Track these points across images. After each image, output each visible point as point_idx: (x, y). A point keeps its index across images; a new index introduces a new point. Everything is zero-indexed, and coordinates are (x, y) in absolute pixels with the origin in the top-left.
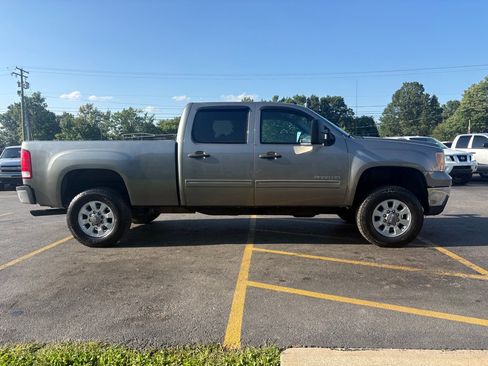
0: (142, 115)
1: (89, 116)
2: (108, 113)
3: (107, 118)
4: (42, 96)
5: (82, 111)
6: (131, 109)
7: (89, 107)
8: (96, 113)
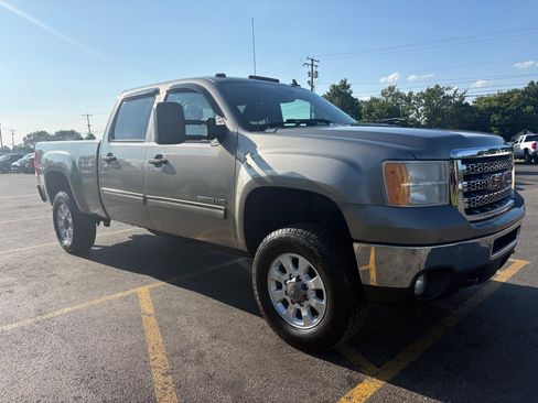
0: (450, 93)
1: (390, 99)
2: (411, 94)
3: (408, 99)
4: (348, 83)
5: (383, 94)
6: (437, 86)
7: (391, 89)
8: (398, 95)
